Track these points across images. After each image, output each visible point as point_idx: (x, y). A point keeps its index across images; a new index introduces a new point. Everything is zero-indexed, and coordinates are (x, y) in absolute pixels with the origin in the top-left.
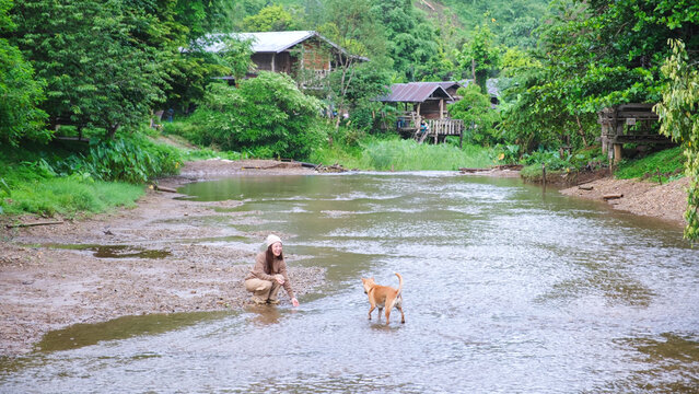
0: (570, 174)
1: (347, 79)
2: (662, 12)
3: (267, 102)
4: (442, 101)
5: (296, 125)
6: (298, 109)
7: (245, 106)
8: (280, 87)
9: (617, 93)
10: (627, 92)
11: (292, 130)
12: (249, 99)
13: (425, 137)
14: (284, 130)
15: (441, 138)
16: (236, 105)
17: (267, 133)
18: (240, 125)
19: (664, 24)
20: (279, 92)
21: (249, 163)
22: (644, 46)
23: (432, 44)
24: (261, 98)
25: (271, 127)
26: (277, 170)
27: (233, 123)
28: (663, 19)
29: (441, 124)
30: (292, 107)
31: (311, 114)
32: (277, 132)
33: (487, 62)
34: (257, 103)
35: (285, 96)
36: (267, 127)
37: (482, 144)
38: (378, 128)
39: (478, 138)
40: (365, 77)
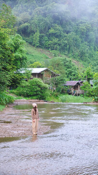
1: (55, 80)
3: (35, 85)
4: (79, 86)
6: (43, 87)
8: (38, 82)
11: (41, 92)
12: (31, 85)
13: (74, 94)
15: (79, 95)
16: (28, 86)
18: (29, 91)
21: (31, 100)
23: (76, 72)
25: (36, 92)
26: (38, 102)
27: (27, 90)
29: (78, 91)
30: (41, 87)
31: (46, 88)
32: (38, 93)
33: (90, 76)
34: (33, 86)
35: (40, 84)
37: (89, 96)
38: (63, 92)
40: (60, 79)
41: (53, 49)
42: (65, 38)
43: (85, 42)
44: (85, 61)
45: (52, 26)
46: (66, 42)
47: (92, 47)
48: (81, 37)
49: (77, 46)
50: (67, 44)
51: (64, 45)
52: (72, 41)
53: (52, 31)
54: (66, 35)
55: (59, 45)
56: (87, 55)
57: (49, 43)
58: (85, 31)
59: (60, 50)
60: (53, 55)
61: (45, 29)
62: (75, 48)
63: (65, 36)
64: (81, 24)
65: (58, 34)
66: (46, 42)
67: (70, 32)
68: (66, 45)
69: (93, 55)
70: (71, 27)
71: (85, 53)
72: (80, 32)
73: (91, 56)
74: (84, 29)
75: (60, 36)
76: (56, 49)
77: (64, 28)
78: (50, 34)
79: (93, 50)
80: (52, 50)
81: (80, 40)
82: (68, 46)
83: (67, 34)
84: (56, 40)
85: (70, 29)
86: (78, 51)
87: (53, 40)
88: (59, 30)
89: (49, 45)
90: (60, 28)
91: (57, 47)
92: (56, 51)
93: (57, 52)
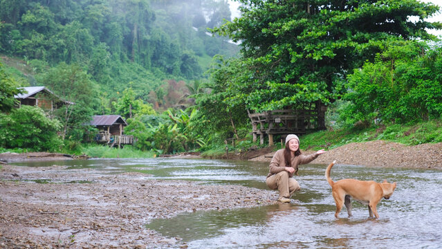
0: (241, 153)
1: (68, 112)
2: (308, 51)
3: (27, 123)
4: (121, 126)
5: (45, 136)
6: (47, 127)
7: (15, 125)
8: (35, 114)
9: (287, 98)
10: (294, 97)
11: (41, 139)
12: (17, 121)
13: (113, 145)
14: (38, 139)
15: (122, 145)
16: (9, 124)
17: (28, 141)
18: (12, 136)
19: (311, 58)
20: (35, 116)
21: (31, 154)
22: (293, 73)
23: (98, 100)
24: (24, 120)
25: (31, 137)
26: (50, 157)
27: (7, 135)
28: (310, 55)
29: (120, 138)
30: (43, 126)
31: (54, 130)
32: (34, 140)
33: (132, 108)
34: (21, 123)
35: (39, 119)
36: (28, 137)
37: (142, 149)
38: (86, 140)
39: (140, 146)
40: (78, 111)
41: (34, 58)
42: (60, 33)
43: (101, 44)
44: (105, 83)
45: (29, 8)
46: (62, 41)
47: (116, 54)
48: (93, 34)
49: (86, 51)
50: (63, 46)
51: (58, 49)
52: (75, 40)
53: (28, 17)
54: (61, 27)
55: (47, 48)
56: (108, 70)
57: (24, 44)
58: (101, 21)
59: (48, 59)
60: (35, 69)
61: (13, 13)
62: (82, 55)
63: (59, 30)
64: (91, 6)
65: (43, 25)
66: (17, 42)
67: (70, 21)
68: (61, 49)
69: (120, 71)
70: (71, 12)
71: (102, 67)
72: (89, 23)
73: (116, 72)
74: (98, 16)
75: (49, 28)
76: (40, 58)
77: (58, 12)
78: (25, 25)
79: (118, 60)
80: (30, 58)
81: (91, 38)
82: (66, 51)
83: (64, 24)
84: (39, 38)
85: (69, 14)
86: (88, 62)
87: (33, 37)
88: (46, 17)
89: (24, 47)
90: (47, 12)
91: (41, 54)
92: (40, 61)
93: (43, 64)
